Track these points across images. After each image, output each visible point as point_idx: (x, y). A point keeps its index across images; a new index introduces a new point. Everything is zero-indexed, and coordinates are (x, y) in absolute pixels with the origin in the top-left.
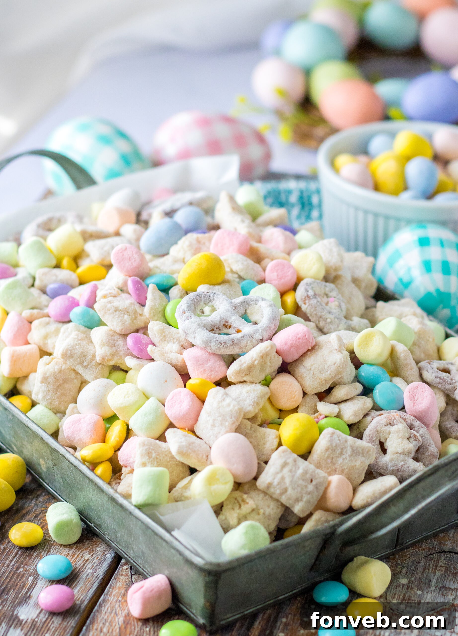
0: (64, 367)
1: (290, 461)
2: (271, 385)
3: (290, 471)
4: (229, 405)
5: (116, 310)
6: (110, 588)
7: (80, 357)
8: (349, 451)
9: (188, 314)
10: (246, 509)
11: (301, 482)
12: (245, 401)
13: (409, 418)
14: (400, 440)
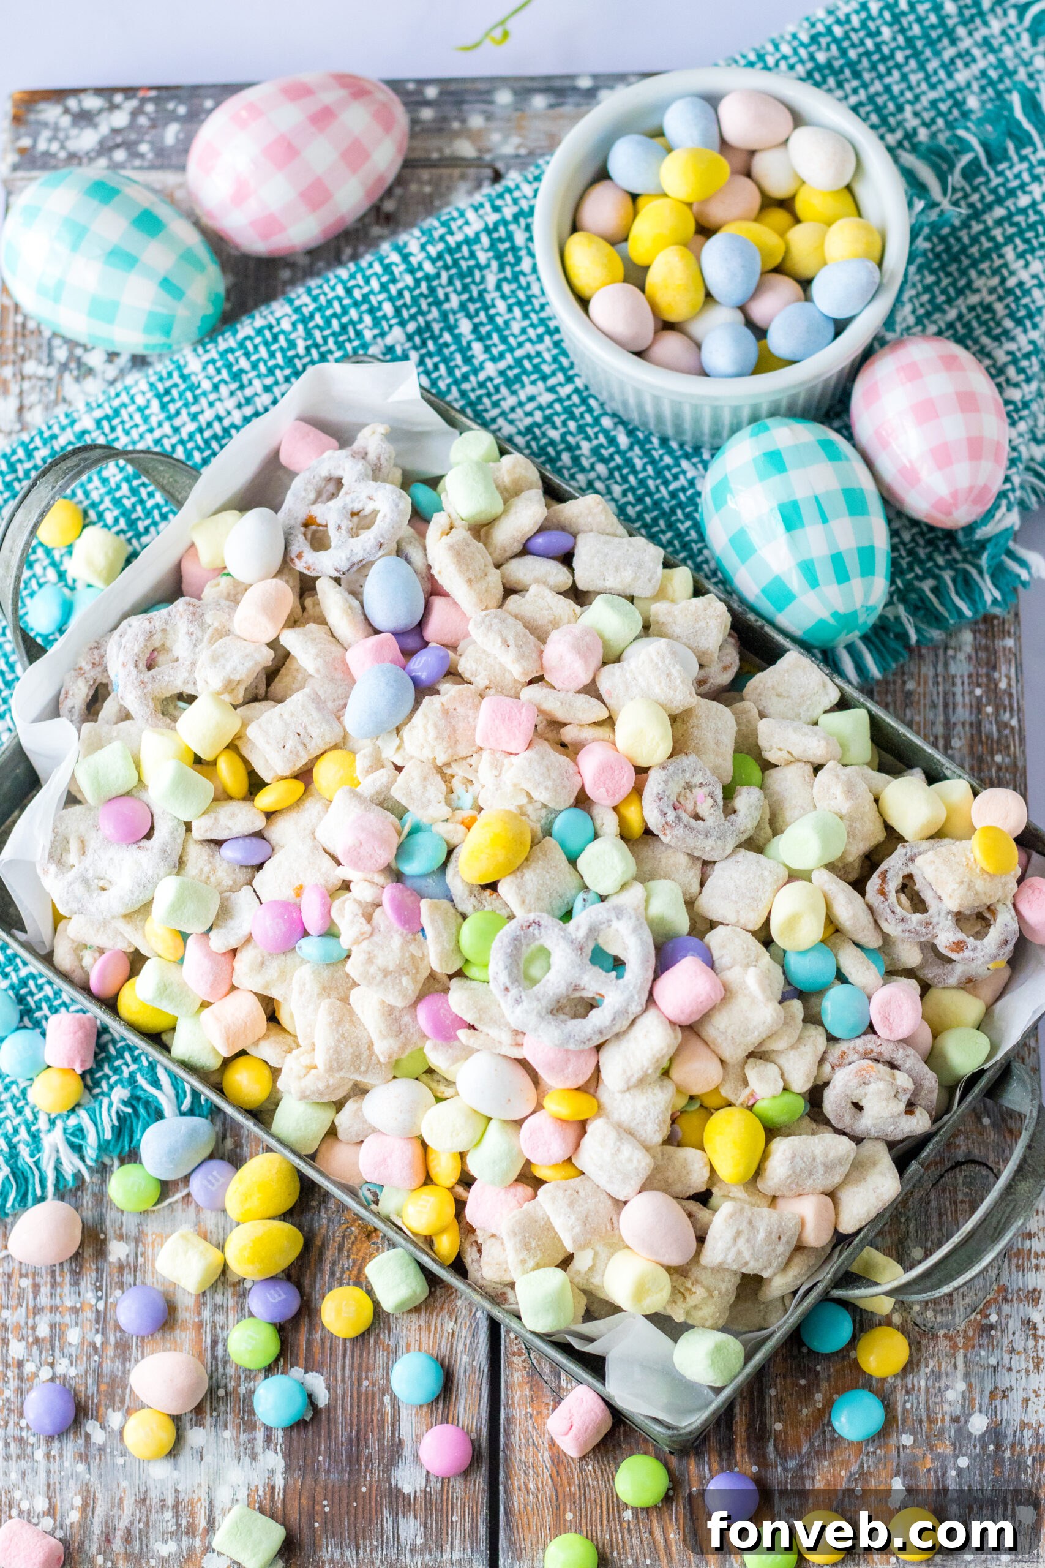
0: (331, 1082)
1: (744, 1226)
2: (675, 1074)
3: (748, 1241)
4: (630, 1160)
5: (386, 973)
6: (507, 1389)
7: (353, 1064)
8: (821, 1170)
9: (514, 992)
10: (692, 1301)
11: (766, 1248)
12: (645, 1124)
13: (887, 1051)
14: (884, 1103)
